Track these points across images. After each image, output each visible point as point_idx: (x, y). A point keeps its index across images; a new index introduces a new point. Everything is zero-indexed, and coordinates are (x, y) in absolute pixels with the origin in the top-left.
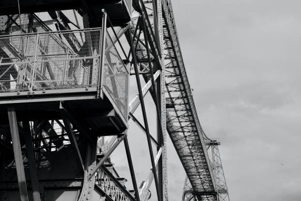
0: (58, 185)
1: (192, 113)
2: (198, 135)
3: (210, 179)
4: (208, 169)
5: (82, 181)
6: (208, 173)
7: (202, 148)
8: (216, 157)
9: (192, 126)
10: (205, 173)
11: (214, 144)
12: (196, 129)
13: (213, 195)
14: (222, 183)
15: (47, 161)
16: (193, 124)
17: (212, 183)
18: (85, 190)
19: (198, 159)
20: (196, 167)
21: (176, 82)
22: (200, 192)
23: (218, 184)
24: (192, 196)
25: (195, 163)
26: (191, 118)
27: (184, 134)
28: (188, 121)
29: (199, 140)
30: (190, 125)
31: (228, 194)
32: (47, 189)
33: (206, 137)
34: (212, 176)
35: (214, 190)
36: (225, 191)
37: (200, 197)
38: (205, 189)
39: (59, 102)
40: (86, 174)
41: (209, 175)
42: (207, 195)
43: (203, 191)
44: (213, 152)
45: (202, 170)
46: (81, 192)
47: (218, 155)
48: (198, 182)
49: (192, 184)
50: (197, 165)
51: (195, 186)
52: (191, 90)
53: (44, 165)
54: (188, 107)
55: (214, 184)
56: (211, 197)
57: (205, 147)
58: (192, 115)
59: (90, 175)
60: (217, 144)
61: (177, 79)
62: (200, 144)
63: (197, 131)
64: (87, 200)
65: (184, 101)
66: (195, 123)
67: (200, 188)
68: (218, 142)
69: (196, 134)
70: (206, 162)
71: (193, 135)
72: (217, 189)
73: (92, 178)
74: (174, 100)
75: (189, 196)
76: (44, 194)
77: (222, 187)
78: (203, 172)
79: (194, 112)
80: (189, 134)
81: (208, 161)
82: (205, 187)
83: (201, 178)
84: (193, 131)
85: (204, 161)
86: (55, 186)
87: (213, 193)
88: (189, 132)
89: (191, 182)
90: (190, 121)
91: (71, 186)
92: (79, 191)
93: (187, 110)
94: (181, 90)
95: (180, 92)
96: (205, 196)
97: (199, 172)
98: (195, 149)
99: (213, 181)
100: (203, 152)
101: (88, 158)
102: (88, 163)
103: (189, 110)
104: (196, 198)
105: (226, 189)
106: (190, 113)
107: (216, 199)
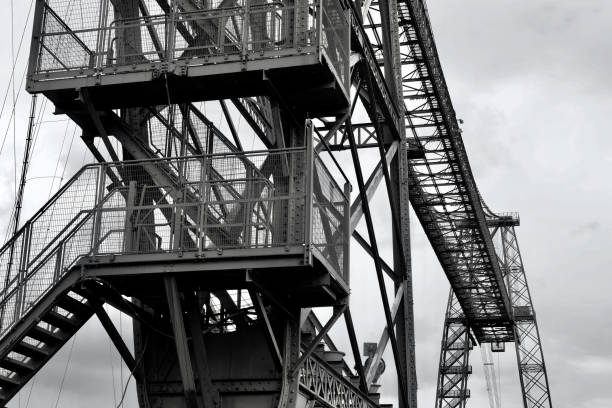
1: (460, 167)
2: (474, 211)
3: (499, 295)
4: (494, 275)
5: (280, 381)
6: (495, 284)
7: (481, 235)
9: (461, 193)
10: (489, 284)
11: (508, 223)
12: (470, 197)
13: (506, 325)
14: (522, 303)
16: (463, 189)
17: (503, 302)
18: (284, 398)
21: (427, 107)
22: (480, 321)
23: (516, 305)
24: (463, 328)
26: (459, 176)
27: (445, 208)
28: (452, 184)
30: (457, 191)
31: (535, 323)
33: (490, 212)
35: (507, 316)
36: (531, 318)
37: (479, 330)
38: (488, 314)
39: (245, 270)
41: (498, 287)
42: (492, 327)
43: (485, 317)
44: (504, 239)
45: (483, 278)
46: (278, 399)
47: (515, 245)
51: (470, 309)
52: (458, 122)
54: (452, 157)
55: (507, 305)
56: (502, 330)
58: (461, 172)
60: (512, 224)
61: (429, 101)
63: (471, 202)
65: (445, 145)
66: (467, 188)
67: (479, 312)
68: (514, 219)
69: (469, 207)
70: (490, 263)
71: (463, 209)
72: (512, 314)
74: (423, 143)
75: (456, 328)
78: (484, 281)
79: (464, 166)
80: (456, 208)
82: (488, 311)
84: (462, 202)
86: (237, 389)
87: (505, 322)
89: (461, 301)
90: (456, 183)
91: (261, 389)
93: (450, 162)
94: (437, 124)
95: (435, 128)
96: (490, 329)
97: (476, 283)
99: (505, 299)
103: (454, 161)
104: (472, 333)
105: (531, 313)
106: (456, 168)
107: (512, 334)
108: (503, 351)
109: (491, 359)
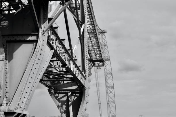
0: (18, 39)
1: (91, 13)
2: (94, 27)
3: (100, 53)
4: (99, 47)
5: (37, 36)
6: (99, 49)
7: (96, 34)
8: (104, 40)
9: (91, 21)
10: (98, 49)
11: (103, 32)
12: (94, 23)
13: (102, 62)
14: (107, 55)
15: (7, 21)
16: (92, 20)
17: (101, 55)
18: (40, 43)
19: (94, 41)
20: (93, 45)
22: (94, 60)
23: (105, 56)
24: (89, 62)
25: (92, 43)
26: (90, 16)
28: (88, 18)
29: (95, 30)
30: (90, 21)
31: (110, 61)
32: (9, 42)
33: (99, 28)
34: (101, 51)
35: (102, 59)
36: (108, 60)
37: (94, 63)
38: (97, 58)
40: (41, 31)
41: (100, 50)
42: (98, 62)
43: (96, 59)
44: (102, 37)
46: (36, 44)
47: (105, 39)
48: (93, 54)
49: (90, 55)
50: (93, 44)
51: (91, 57)
53: (4, 24)
54: (89, 10)
55: (102, 56)
56: (100, 63)
57: (98, 34)
58: (91, 14)
59: (44, 31)
60: (104, 32)
62: (96, 32)
63: (94, 24)
64: (42, 50)
66: (93, 19)
67: (94, 58)
68: (105, 31)
69: (93, 26)
70: (98, 43)
71: (91, 26)
72: (104, 58)
73: (45, 33)
76: (6, 46)
77: (107, 57)
78: (96, 48)
79: (92, 13)
80: (89, 26)
81: (99, 42)
82: (97, 57)
83: (95, 52)
84: (91, 24)
85: (97, 42)
86: (15, 39)
87: (102, 61)
88: (89, 24)
90: (90, 18)
91: (28, 39)
92: (35, 43)
96: (97, 62)
97: (94, 49)
98: (92, 35)
99: (102, 54)
100: (97, 36)
101: (42, 18)
102: (42, 21)
103: (89, 11)
104: (92, 64)
105: (109, 58)
106: (90, 13)
107: (103, 64)
108: (101, 69)
109: (97, 71)
